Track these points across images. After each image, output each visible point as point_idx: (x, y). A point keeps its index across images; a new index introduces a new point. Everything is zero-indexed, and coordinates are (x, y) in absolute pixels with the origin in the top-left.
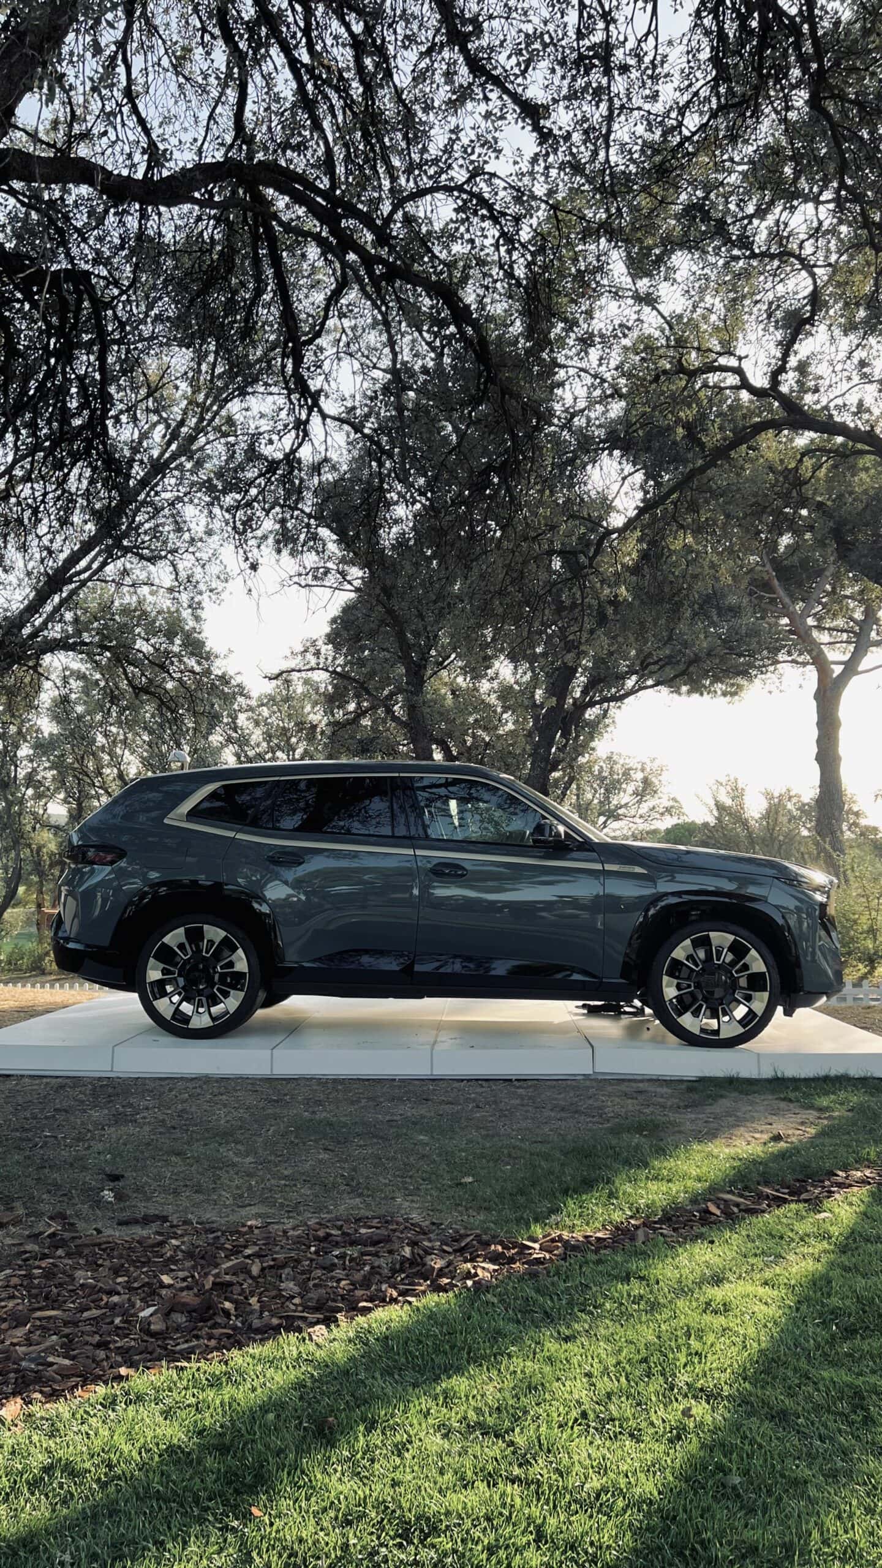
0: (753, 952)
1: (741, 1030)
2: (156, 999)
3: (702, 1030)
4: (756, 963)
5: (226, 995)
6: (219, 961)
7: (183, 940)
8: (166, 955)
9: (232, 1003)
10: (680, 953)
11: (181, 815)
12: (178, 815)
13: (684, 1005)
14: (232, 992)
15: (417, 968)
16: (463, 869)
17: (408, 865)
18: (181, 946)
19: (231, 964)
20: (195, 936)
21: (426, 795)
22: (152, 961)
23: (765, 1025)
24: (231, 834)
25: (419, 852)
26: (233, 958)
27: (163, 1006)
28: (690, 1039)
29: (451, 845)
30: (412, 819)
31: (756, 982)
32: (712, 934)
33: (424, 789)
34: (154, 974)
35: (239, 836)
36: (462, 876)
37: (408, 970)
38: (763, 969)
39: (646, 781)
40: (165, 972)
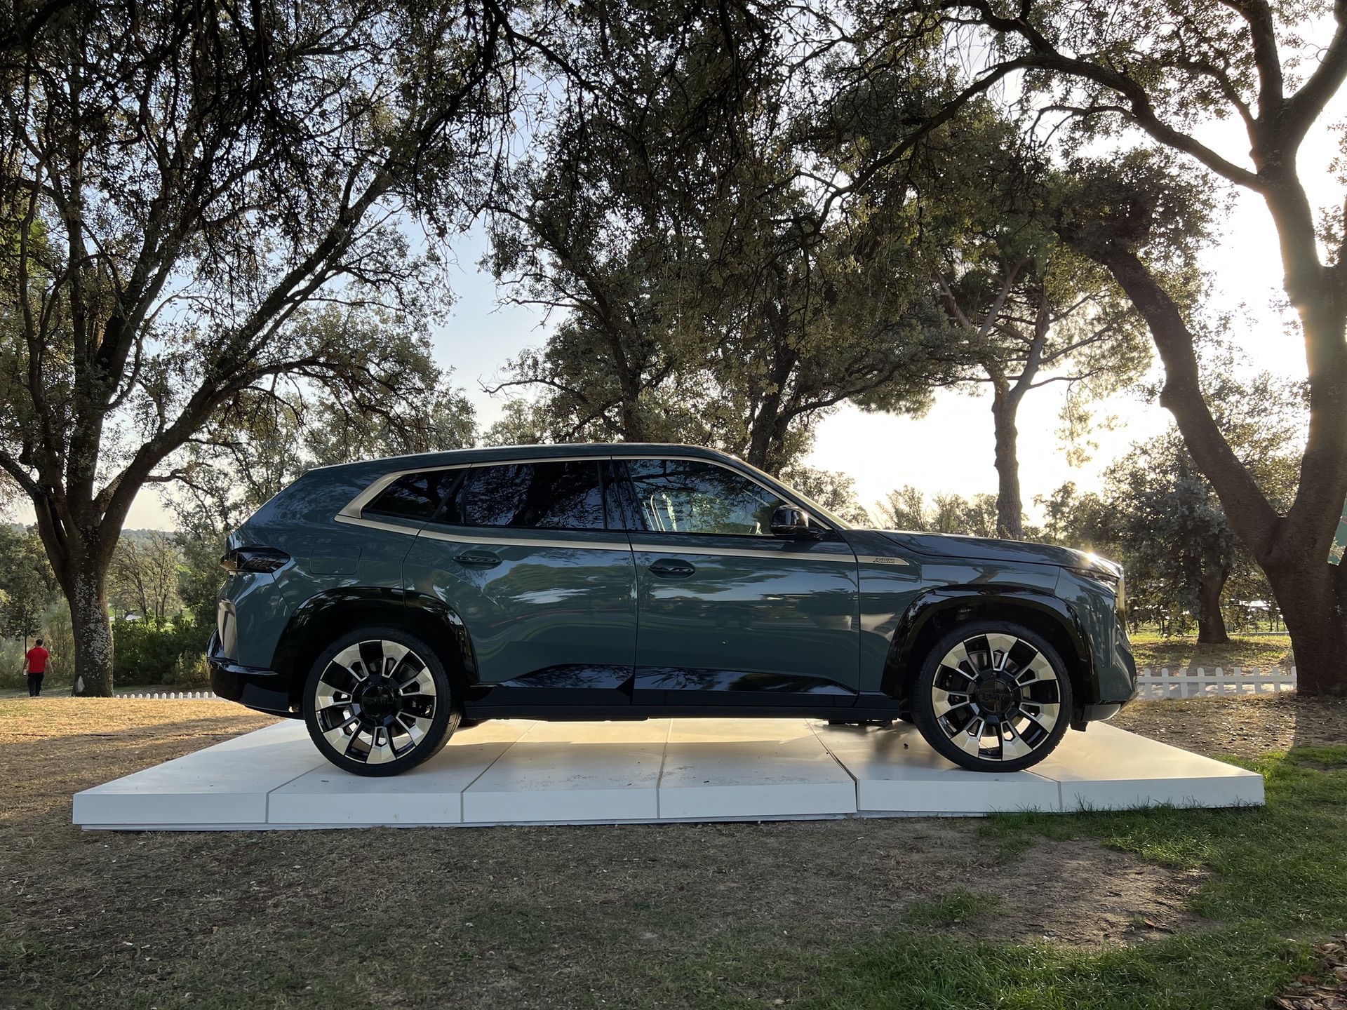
0: (1039, 656)
1: (1028, 750)
2: (327, 729)
3: (982, 751)
4: (1043, 669)
5: (410, 723)
6: (401, 683)
7: (359, 659)
8: (339, 678)
9: (416, 733)
10: (952, 659)
11: (355, 512)
12: (351, 513)
13: (959, 720)
14: (418, 719)
15: (639, 684)
16: (688, 565)
17: (624, 563)
18: (356, 666)
19: (416, 687)
20: (372, 654)
21: (644, 486)
22: (321, 685)
23: (1057, 742)
24: (414, 532)
25: (636, 548)
26: (419, 678)
27: (337, 738)
28: (967, 763)
29: (673, 538)
30: (628, 514)
31: (1043, 692)
32: (990, 637)
33: (640, 479)
34: (325, 700)
35: (424, 534)
36: (689, 574)
37: (627, 687)
38: (1052, 676)
39: (835, 492)
40: (337, 697)
